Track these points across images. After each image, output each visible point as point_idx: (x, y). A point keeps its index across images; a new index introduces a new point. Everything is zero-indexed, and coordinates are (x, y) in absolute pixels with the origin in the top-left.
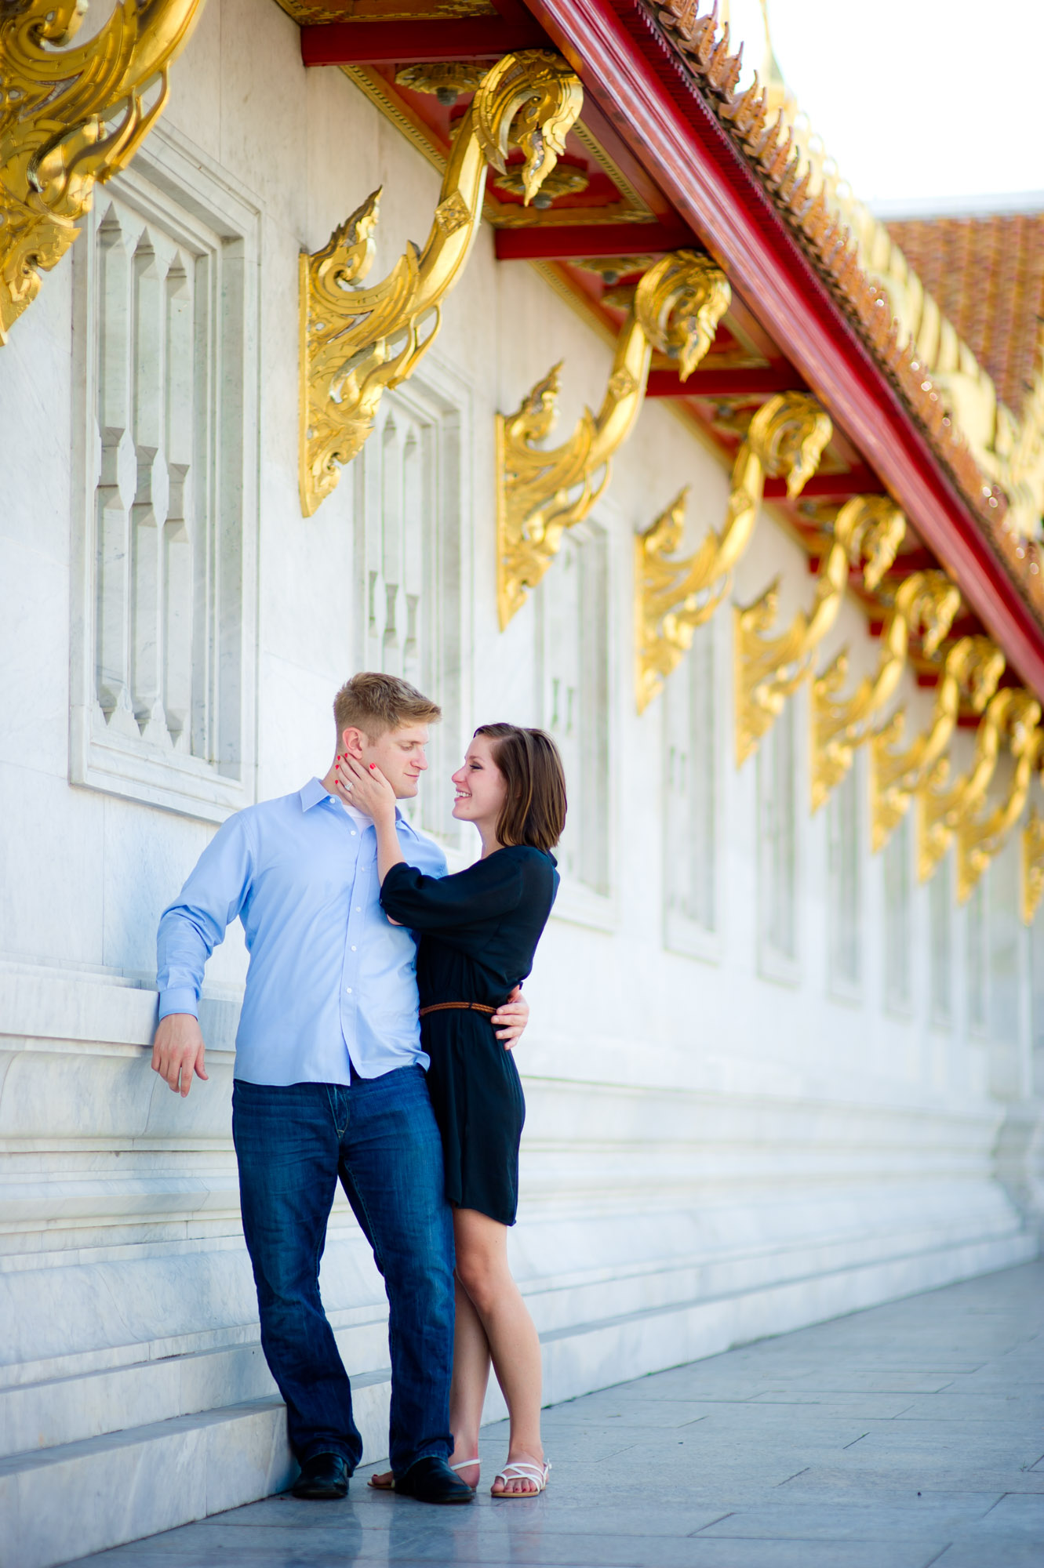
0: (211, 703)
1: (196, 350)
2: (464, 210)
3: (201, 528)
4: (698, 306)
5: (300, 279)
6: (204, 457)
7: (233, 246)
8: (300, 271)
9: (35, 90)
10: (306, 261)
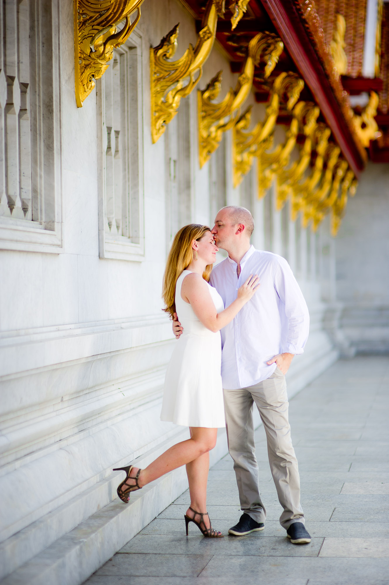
0: (129, 216)
1: (121, 88)
2: (210, 33)
3: (124, 153)
4: (271, 51)
5: (150, 57)
6: (124, 128)
7: (133, 50)
8: (150, 54)
9: (92, 14)
10: (152, 51)
